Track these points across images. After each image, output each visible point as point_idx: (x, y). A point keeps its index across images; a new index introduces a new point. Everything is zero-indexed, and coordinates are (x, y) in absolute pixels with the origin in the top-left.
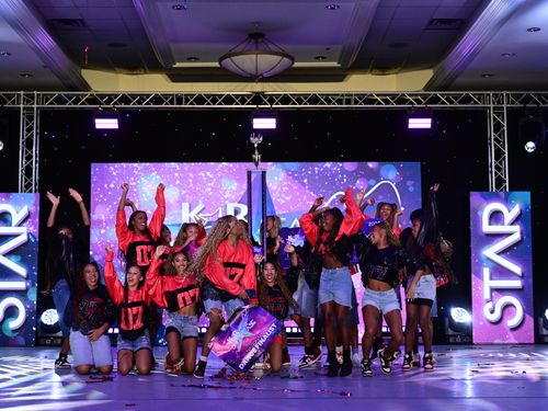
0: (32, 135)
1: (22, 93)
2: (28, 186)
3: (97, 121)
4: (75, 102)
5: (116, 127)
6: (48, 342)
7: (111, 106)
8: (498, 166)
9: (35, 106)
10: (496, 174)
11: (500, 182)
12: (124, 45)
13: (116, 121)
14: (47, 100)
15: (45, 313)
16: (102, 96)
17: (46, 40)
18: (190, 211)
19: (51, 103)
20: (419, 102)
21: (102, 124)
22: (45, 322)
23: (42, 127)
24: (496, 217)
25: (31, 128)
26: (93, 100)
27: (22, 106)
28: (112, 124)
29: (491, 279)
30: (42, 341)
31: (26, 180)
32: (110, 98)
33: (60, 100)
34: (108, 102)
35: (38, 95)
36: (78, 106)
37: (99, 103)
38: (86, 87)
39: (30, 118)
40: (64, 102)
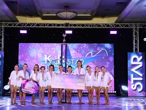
0: (2, 35)
2: (1, 49)
3: (21, 31)
4: (14, 25)
5: (26, 33)
6: (6, 94)
7: (25, 27)
8: (136, 45)
9: (3, 26)
10: (135, 47)
11: (136, 49)
12: (29, 9)
13: (26, 31)
14: (6, 25)
15: (5, 86)
16: (22, 24)
17: (6, 7)
18: (47, 57)
19: (7, 26)
20: (113, 26)
21: (22, 32)
22: (5, 89)
23: (5, 33)
24: (135, 60)
25: (2, 33)
26: (19, 25)
28: (25, 32)
29: (134, 78)
30: (4, 94)
32: (24, 24)
33: (10, 25)
34: (24, 26)
35: (4, 23)
36: (15, 26)
37: (21, 26)
38: (18, 21)
39: (1, 30)
40: (11, 25)
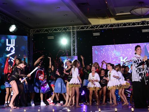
0: (75, 39)
1: (71, 27)
2: (74, 54)
3: (94, 34)
4: (87, 28)
5: (99, 35)
7: (97, 29)
9: (75, 30)
13: (99, 33)
14: (79, 28)
16: (95, 26)
18: (123, 59)
19: (80, 29)
23: (77, 37)
25: (74, 37)
26: (92, 27)
27: (71, 31)
31: (73, 53)
32: (97, 26)
33: (82, 28)
34: (96, 28)
35: (76, 27)
36: (88, 29)
37: (94, 28)
38: (90, 24)
39: (74, 34)
40: (84, 28)
